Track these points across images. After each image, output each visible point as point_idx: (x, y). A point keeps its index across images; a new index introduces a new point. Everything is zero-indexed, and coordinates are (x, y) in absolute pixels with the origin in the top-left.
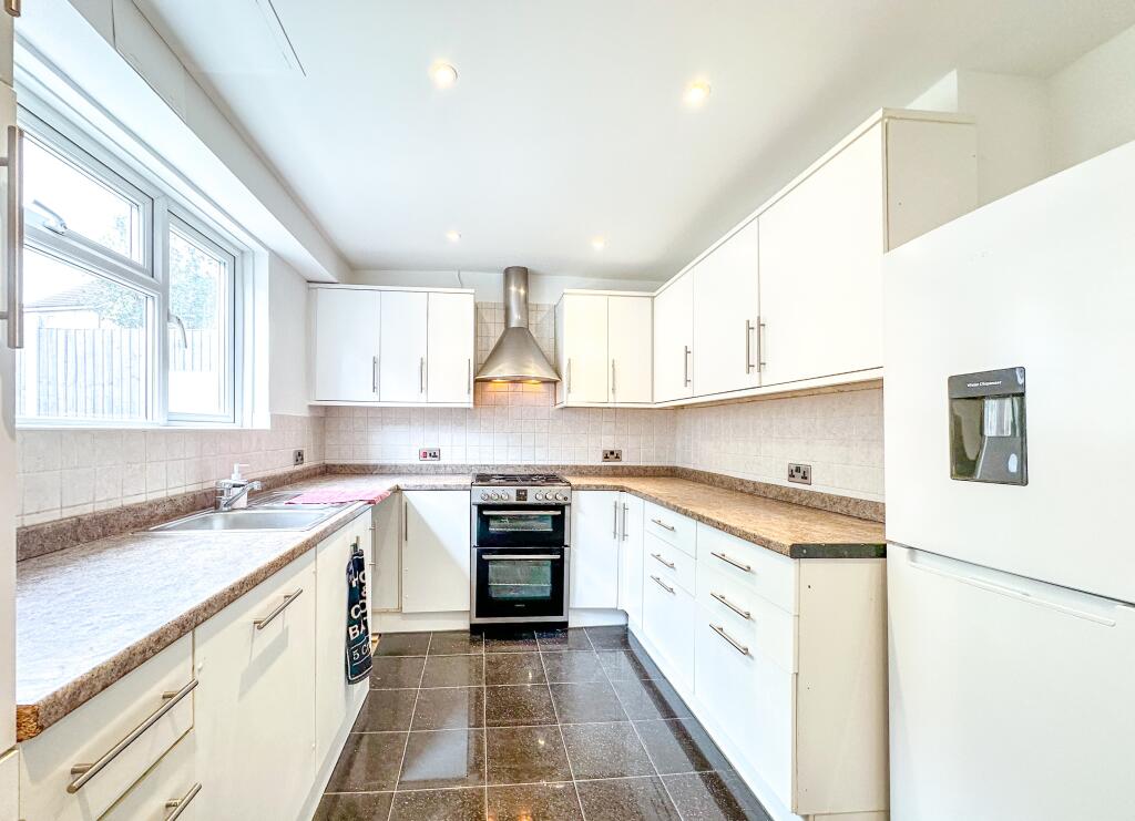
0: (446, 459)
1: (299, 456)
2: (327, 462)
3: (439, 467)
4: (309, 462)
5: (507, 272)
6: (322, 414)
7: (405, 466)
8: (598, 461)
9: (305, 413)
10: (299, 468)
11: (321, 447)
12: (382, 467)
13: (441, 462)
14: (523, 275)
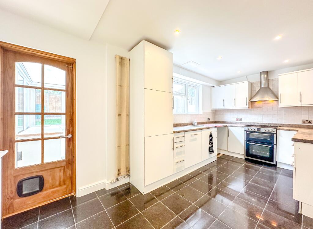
0: (243, 121)
1: (209, 119)
2: (216, 121)
3: (241, 122)
4: (211, 120)
5: (261, 73)
6: (214, 111)
7: (233, 122)
8: (300, 123)
9: (210, 111)
10: (209, 121)
11: (214, 117)
12: (227, 122)
13: (242, 121)
14: (267, 73)
